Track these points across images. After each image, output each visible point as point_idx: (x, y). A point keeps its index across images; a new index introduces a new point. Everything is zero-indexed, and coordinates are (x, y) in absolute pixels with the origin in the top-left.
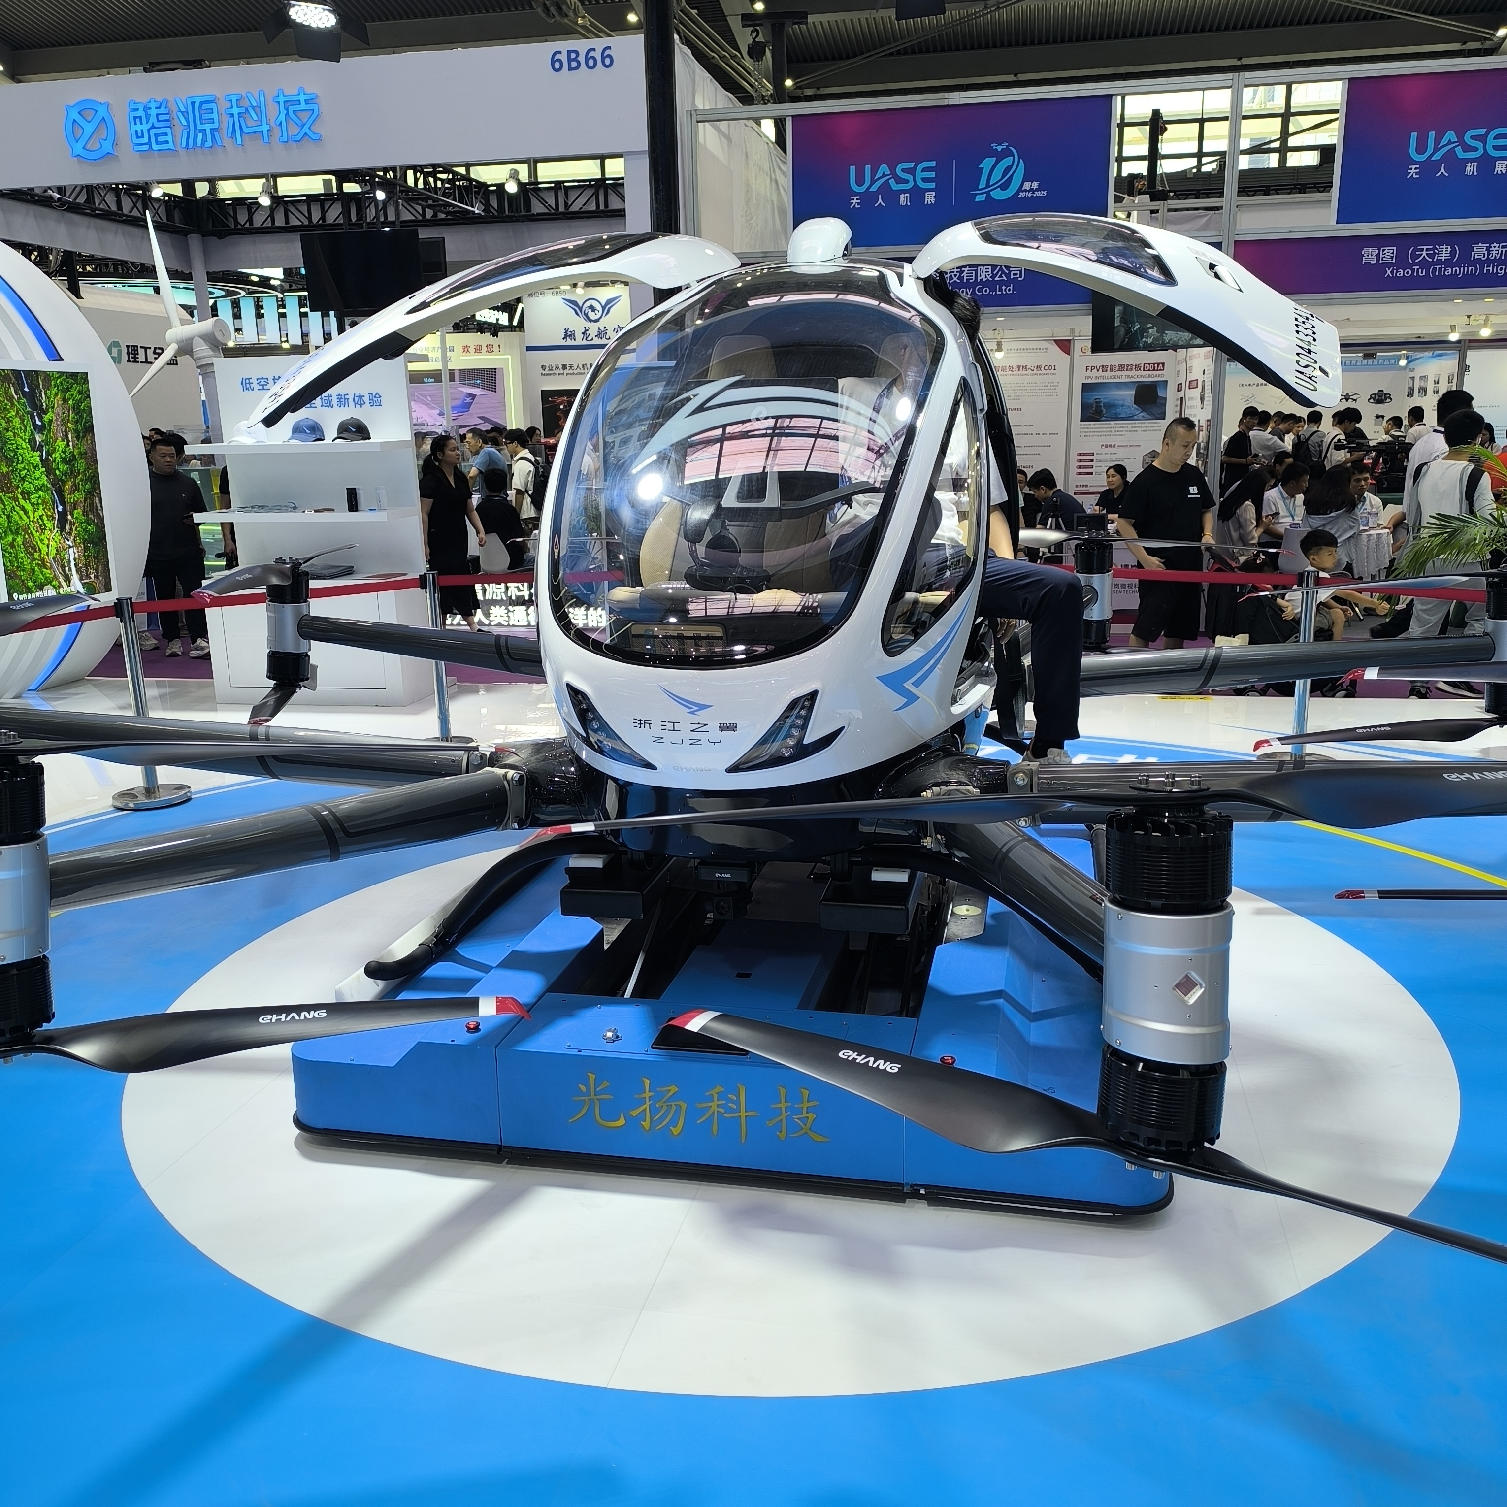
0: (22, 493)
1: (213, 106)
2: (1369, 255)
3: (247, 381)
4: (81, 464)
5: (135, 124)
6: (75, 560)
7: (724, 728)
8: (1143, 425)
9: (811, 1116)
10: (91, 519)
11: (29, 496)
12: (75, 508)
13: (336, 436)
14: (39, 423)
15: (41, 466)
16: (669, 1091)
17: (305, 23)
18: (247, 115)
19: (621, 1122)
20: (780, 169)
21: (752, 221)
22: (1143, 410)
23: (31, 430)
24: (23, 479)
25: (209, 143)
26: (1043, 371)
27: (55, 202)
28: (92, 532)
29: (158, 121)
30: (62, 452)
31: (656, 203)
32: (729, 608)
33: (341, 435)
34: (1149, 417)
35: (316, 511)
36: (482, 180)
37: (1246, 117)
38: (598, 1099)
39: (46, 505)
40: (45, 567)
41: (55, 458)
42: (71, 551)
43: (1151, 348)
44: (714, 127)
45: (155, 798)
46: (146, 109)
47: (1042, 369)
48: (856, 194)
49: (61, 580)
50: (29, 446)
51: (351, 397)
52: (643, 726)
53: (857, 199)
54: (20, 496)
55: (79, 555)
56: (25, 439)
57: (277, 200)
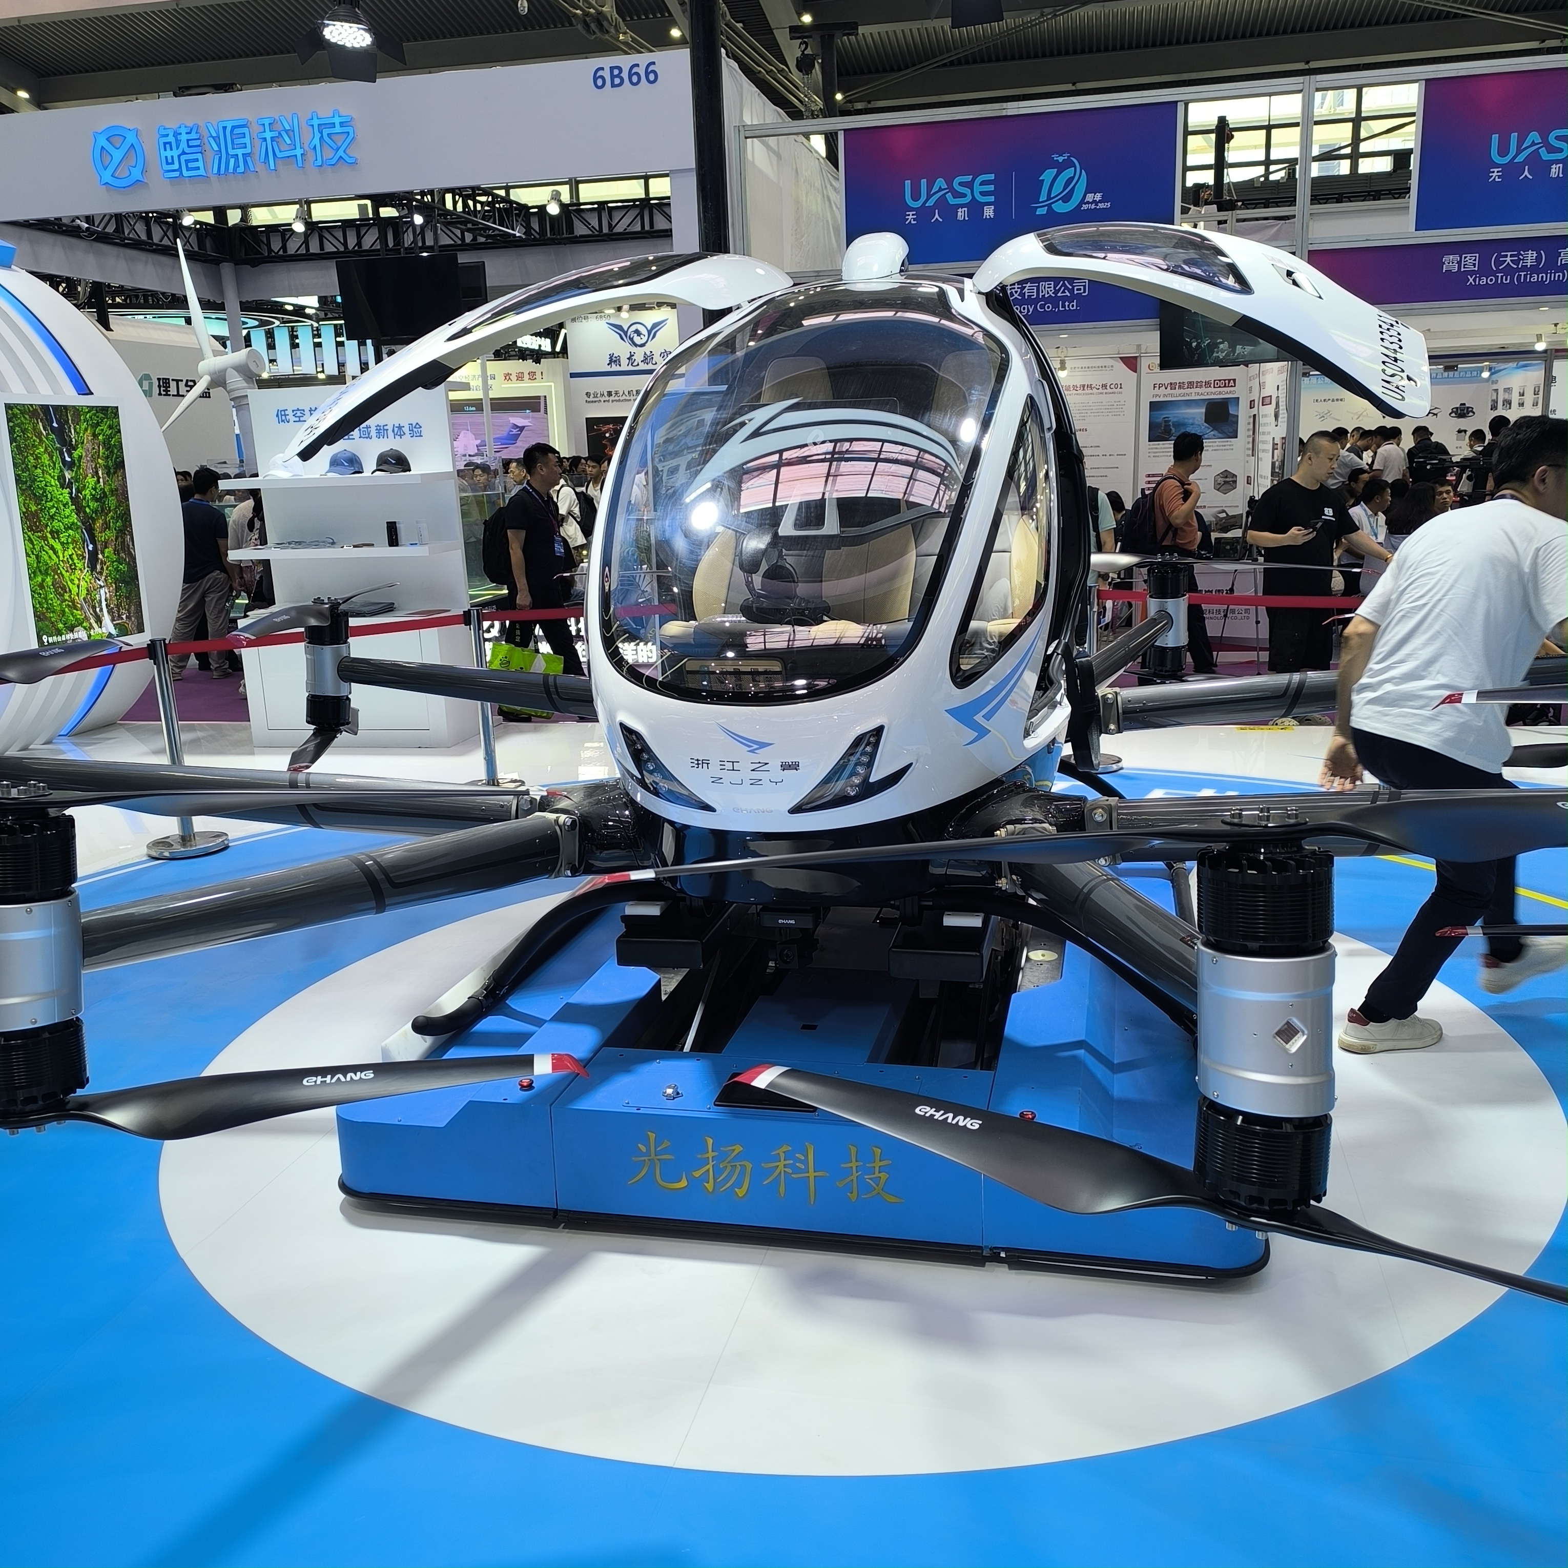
0: (51, 532)
1: (245, 130)
2: (1450, 263)
3: (283, 413)
4: (112, 501)
5: (165, 150)
6: (106, 600)
7: (786, 767)
8: (1214, 444)
9: (884, 1176)
10: (122, 557)
11: (58, 535)
12: (106, 547)
13: (375, 468)
14: (68, 459)
15: (70, 503)
16: (734, 1150)
17: (339, 43)
18: (280, 140)
19: (684, 1183)
20: (831, 185)
21: (802, 240)
22: (1214, 429)
23: (60, 467)
24: (52, 518)
25: (241, 169)
26: (1109, 390)
27: (83, 232)
28: (124, 571)
29: (189, 146)
30: (92, 489)
31: (705, 222)
32: (789, 641)
33: (380, 468)
34: (1220, 435)
35: (355, 546)
36: (523, 202)
37: (1317, 123)
38: (659, 1160)
39: (76, 544)
40: (76, 608)
41: (85, 495)
42: (102, 591)
43: (1222, 364)
44: (764, 143)
45: (191, 846)
46: (176, 134)
47: (1108, 387)
48: (912, 209)
49: (92, 621)
50: (58, 483)
51: (390, 428)
52: (700, 766)
53: (913, 215)
54: (49, 535)
55: (110, 596)
56: (54, 476)
57: (312, 226)
